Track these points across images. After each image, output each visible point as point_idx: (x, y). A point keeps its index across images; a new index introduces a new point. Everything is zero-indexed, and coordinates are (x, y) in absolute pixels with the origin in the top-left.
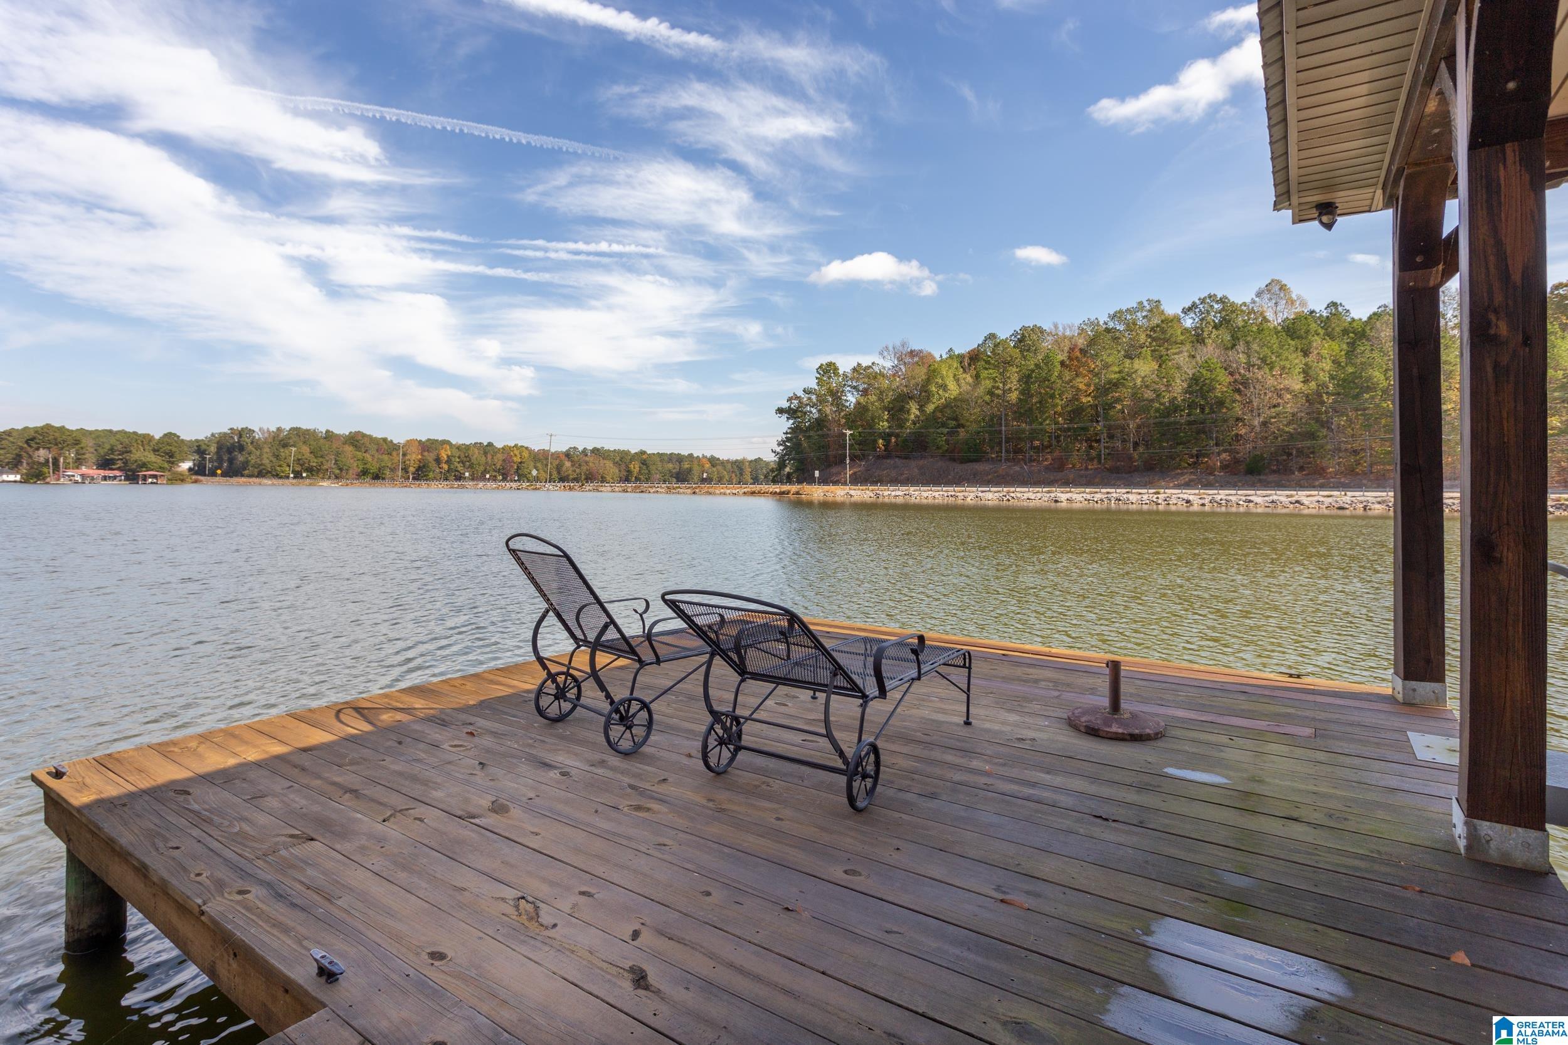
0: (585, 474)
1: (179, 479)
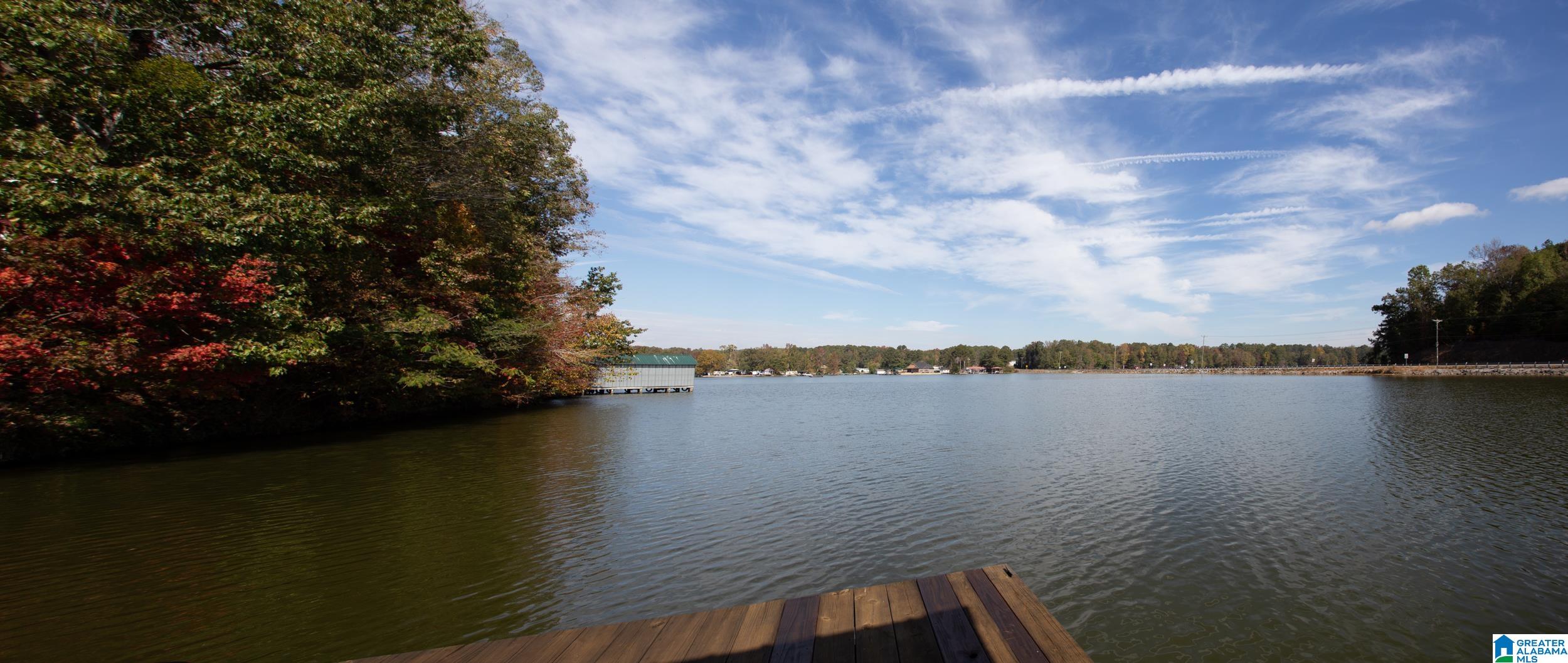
0: (1232, 362)
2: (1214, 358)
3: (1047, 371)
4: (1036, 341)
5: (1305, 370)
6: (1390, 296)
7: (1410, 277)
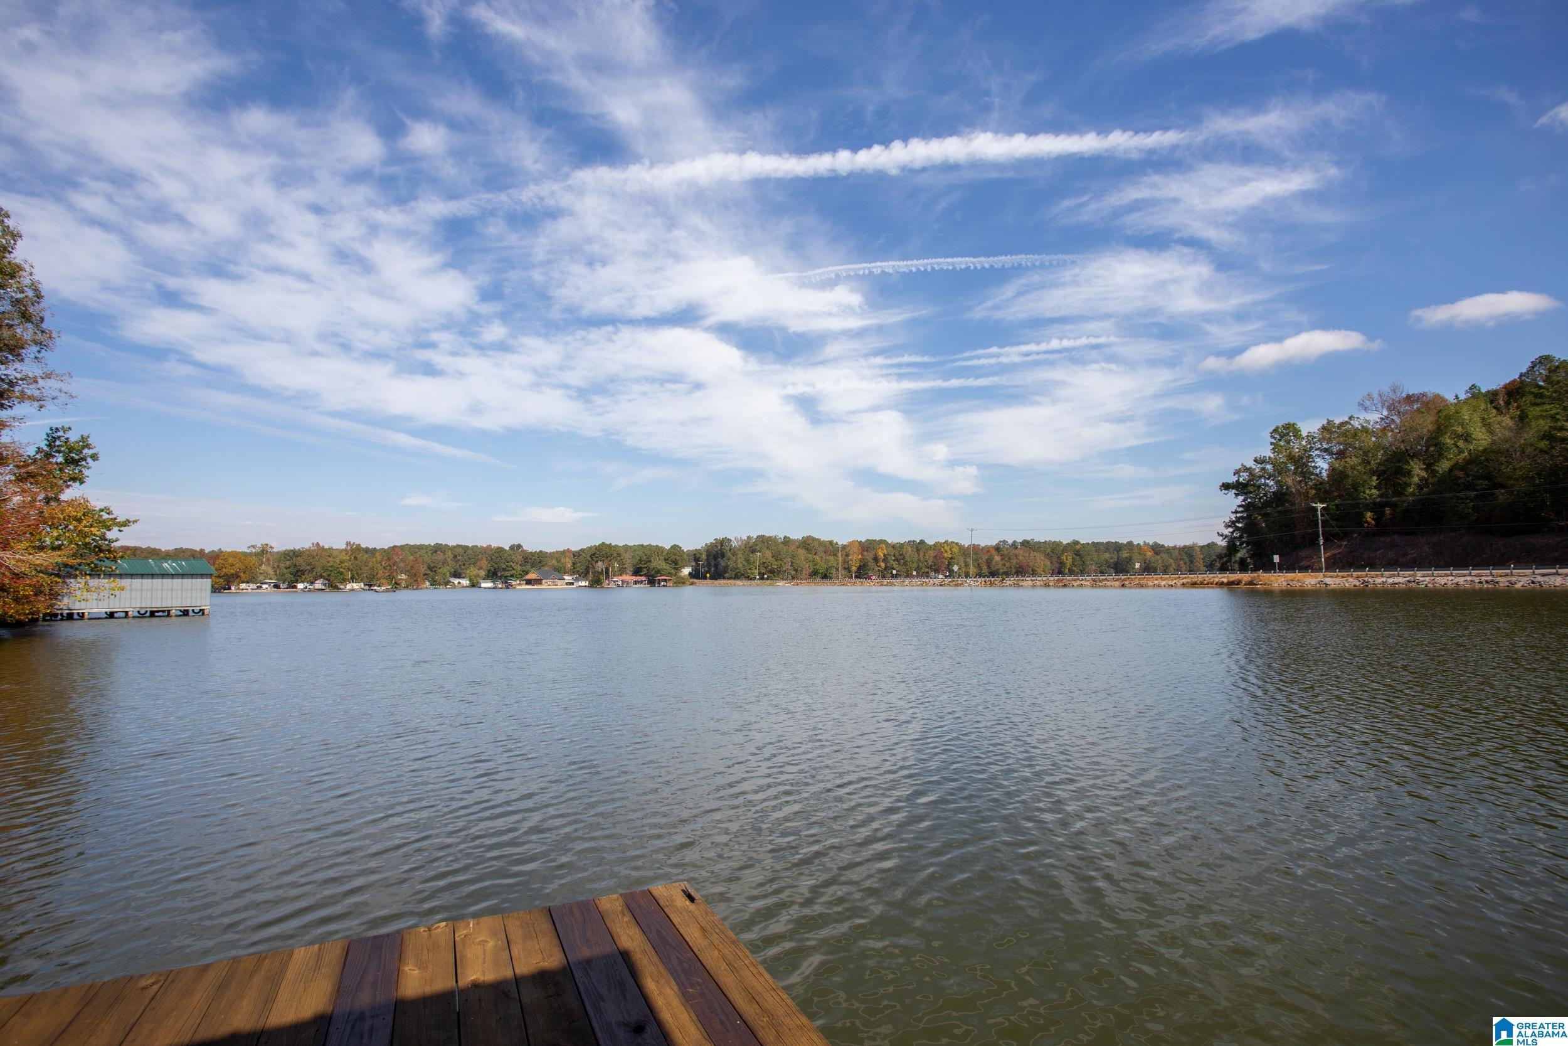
0: (1015, 568)
1: (681, 582)
2: (989, 563)
3: (739, 582)
4: (720, 536)
5: (1125, 580)
6: (1247, 469)
7: (1273, 441)
